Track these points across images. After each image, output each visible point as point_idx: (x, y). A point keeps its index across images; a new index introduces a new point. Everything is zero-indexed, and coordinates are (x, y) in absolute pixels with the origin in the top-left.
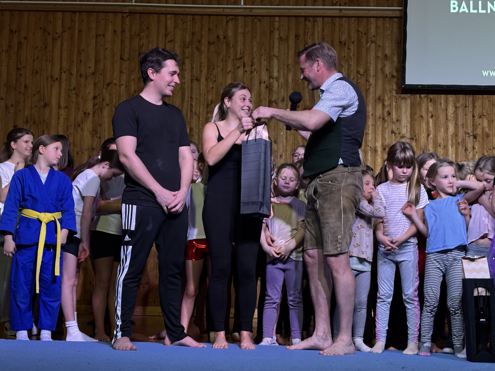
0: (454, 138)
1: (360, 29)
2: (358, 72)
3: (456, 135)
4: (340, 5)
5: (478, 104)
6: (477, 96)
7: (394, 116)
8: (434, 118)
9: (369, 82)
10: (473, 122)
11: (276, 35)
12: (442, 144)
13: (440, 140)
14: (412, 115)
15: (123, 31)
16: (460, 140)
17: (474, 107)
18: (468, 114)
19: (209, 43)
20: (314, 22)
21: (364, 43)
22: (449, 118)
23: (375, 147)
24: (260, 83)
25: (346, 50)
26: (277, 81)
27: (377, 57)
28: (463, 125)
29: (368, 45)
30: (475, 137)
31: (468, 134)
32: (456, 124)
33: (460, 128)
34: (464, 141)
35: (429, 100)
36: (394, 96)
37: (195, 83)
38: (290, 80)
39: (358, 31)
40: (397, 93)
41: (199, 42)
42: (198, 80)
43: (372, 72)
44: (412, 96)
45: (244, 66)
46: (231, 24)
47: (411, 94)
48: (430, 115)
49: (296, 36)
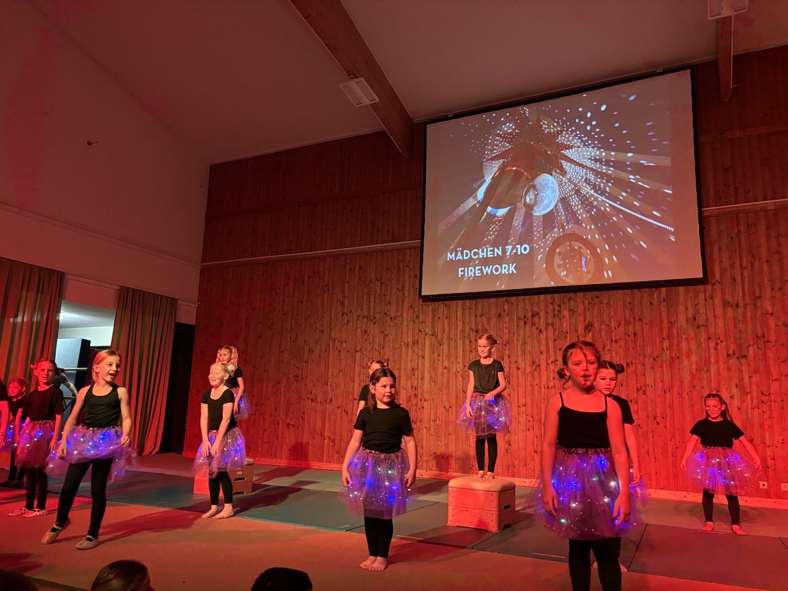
0: (462, 333)
1: (400, 258)
2: (398, 288)
3: (463, 331)
4: (387, 243)
5: (480, 306)
6: (479, 300)
7: (421, 319)
8: (448, 319)
9: (404, 295)
10: (476, 320)
11: (348, 268)
12: (454, 339)
13: (452, 335)
14: (433, 318)
15: (263, 275)
16: (466, 334)
17: (476, 308)
18: (472, 314)
19: (309, 277)
20: (371, 256)
21: (402, 267)
22: (458, 318)
23: (408, 343)
24: (337, 301)
25: (390, 272)
26: (348, 299)
27: (410, 277)
28: (468, 323)
29: (405, 268)
30: (477, 332)
31: (472, 329)
32: (463, 322)
33: (467, 324)
34: (469, 334)
35: (445, 305)
36: (421, 304)
37: (300, 303)
38: (355, 298)
39: (398, 259)
40: (423, 302)
41: (304, 277)
42: (302, 302)
43: (407, 288)
44: (433, 304)
45: (328, 290)
46: (321, 262)
47: (432, 302)
48: (445, 316)
49: (360, 267)
